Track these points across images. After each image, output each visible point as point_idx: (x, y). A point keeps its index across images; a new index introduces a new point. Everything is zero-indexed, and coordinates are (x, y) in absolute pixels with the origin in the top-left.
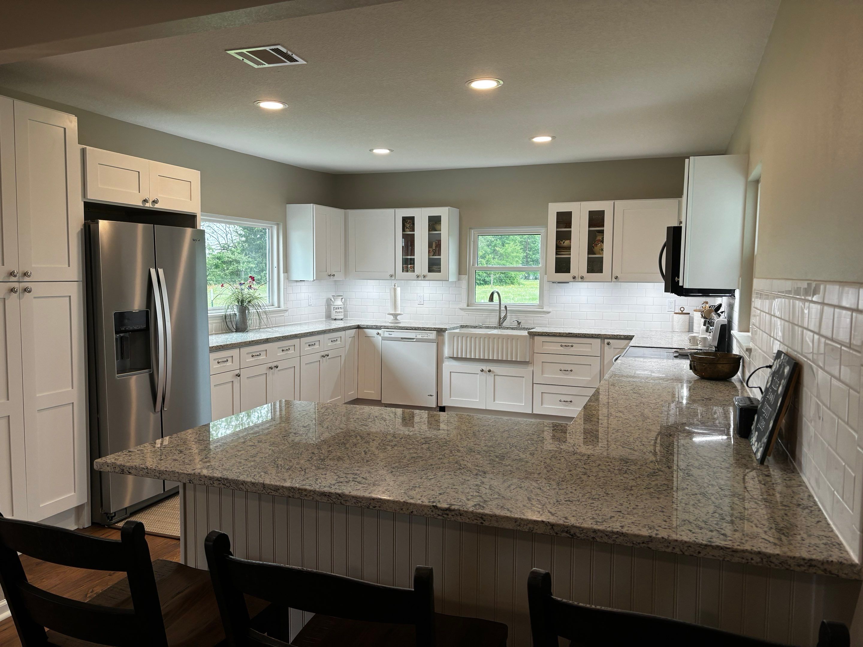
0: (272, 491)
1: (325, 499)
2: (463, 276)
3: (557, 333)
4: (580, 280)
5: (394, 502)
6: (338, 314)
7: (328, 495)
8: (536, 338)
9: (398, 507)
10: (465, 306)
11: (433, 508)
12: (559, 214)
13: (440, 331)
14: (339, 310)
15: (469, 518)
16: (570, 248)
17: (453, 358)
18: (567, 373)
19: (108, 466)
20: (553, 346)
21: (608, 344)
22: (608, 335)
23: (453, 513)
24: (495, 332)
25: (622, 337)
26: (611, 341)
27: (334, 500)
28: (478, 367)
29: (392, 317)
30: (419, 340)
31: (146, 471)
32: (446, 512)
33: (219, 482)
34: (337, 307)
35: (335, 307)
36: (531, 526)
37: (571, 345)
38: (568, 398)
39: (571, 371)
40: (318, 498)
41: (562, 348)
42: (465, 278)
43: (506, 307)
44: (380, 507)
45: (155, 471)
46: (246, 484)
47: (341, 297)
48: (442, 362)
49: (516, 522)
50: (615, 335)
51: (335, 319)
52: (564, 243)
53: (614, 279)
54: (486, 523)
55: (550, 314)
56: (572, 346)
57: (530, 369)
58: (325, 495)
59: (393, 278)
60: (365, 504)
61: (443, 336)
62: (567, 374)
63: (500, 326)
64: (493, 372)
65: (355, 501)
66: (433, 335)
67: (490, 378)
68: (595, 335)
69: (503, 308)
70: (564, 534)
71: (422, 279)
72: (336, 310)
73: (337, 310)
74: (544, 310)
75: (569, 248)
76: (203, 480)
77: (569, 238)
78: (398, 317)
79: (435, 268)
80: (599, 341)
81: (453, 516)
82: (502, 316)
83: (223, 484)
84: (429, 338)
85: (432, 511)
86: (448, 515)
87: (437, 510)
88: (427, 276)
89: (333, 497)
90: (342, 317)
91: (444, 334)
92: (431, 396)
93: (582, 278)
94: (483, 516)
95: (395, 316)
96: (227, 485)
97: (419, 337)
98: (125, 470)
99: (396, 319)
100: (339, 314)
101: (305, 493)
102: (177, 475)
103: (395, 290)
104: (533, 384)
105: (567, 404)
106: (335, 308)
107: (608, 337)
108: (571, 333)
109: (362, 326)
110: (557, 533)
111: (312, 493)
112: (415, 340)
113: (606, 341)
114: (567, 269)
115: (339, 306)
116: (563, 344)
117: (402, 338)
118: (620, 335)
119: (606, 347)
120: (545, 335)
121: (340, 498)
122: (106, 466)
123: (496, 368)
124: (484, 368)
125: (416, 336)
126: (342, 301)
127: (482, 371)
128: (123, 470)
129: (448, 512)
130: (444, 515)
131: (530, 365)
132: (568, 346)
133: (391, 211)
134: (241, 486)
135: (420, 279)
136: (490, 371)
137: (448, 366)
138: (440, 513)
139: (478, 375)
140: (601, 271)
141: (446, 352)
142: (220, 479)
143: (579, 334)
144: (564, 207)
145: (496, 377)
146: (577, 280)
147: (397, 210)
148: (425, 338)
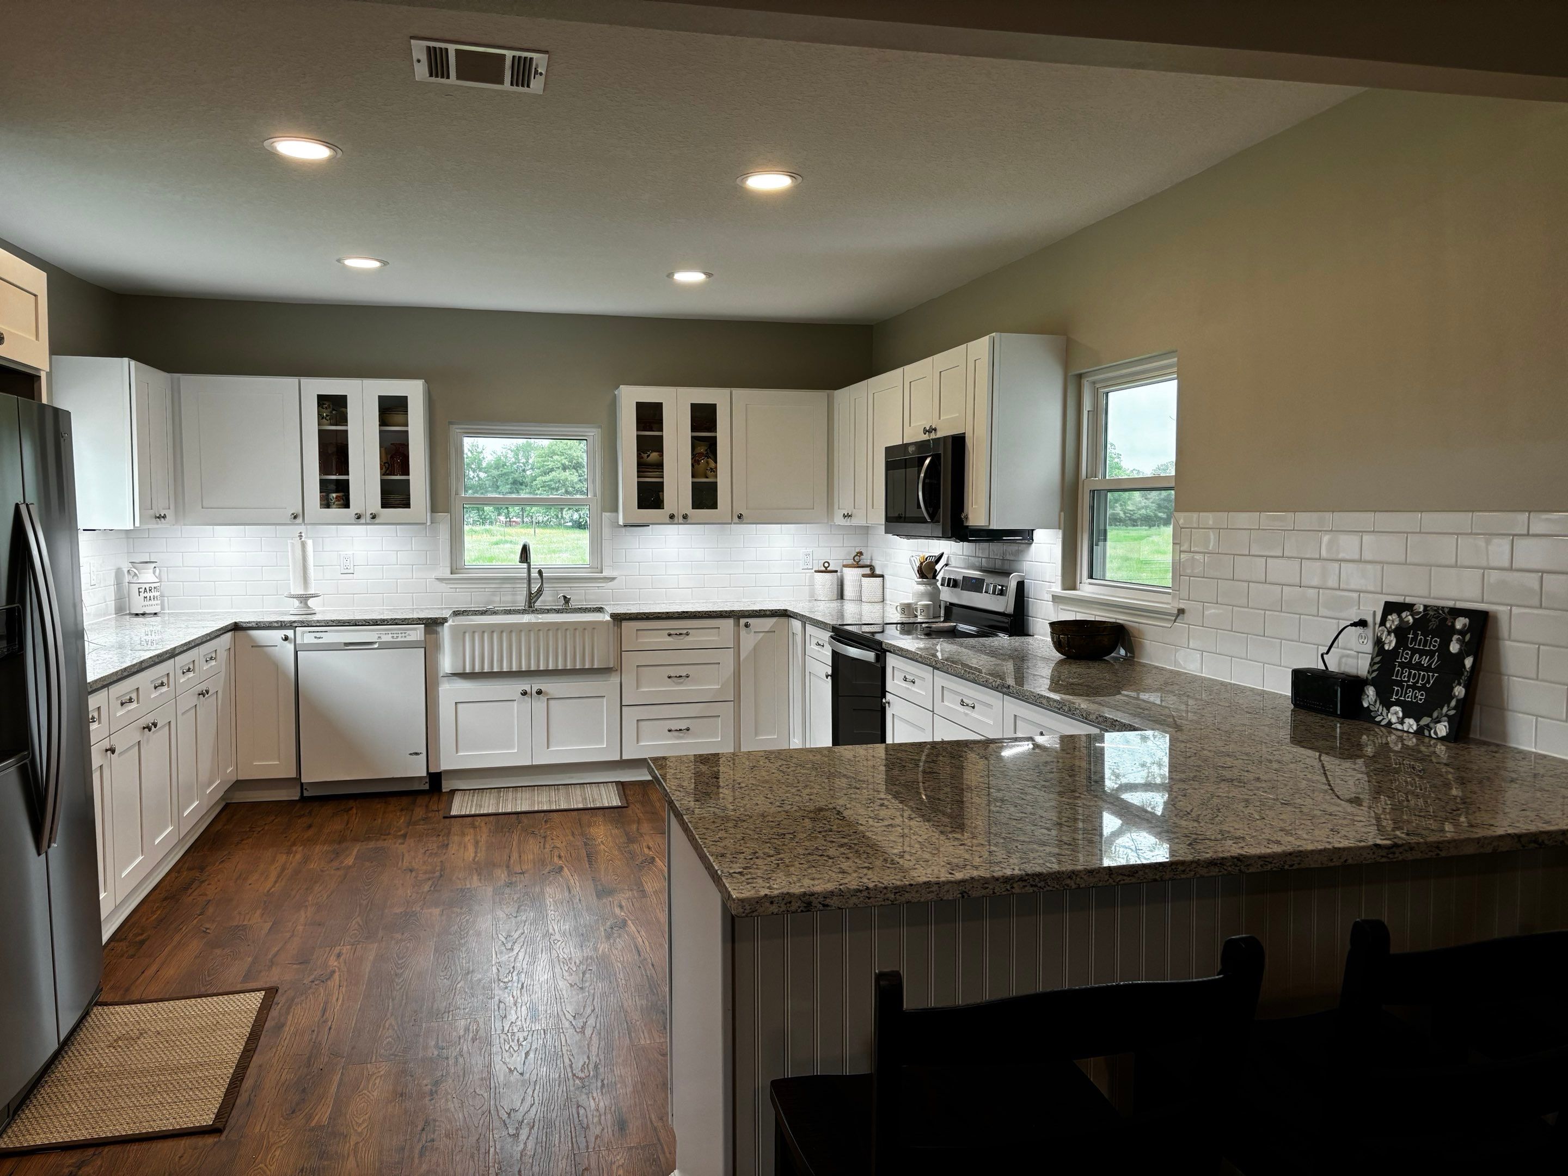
0: (1125, 878)
1: (1214, 871)
2: (440, 515)
3: (663, 613)
4: (681, 520)
5: (1320, 852)
6: (150, 603)
7: (1220, 864)
8: (624, 624)
9: (1326, 859)
10: (446, 573)
11: (1375, 848)
12: (640, 406)
13: (432, 624)
14: (152, 594)
15: (1422, 852)
16: (662, 465)
17: (463, 675)
18: (681, 680)
19: (772, 903)
20: (656, 637)
21: (747, 625)
22: (747, 611)
23: (1401, 850)
24: (526, 618)
25: (768, 613)
26: (750, 621)
27: (1230, 869)
28: (517, 686)
29: (296, 603)
30: (384, 646)
31: (865, 894)
32: (1391, 850)
33: (1024, 884)
34: (147, 586)
35: (144, 586)
36: (1495, 844)
37: (685, 632)
38: (683, 725)
39: (688, 676)
40: (1203, 872)
41: (670, 639)
42: (443, 517)
43: (540, 572)
44: (1299, 864)
45: (885, 891)
46: (1076, 876)
47: (154, 565)
48: (437, 684)
49: (1478, 843)
50: (756, 611)
51: (143, 614)
52: (648, 456)
53: (736, 519)
54: (1443, 854)
55: (616, 581)
56: (687, 634)
57: (614, 679)
58: (1216, 864)
59: (299, 520)
60: (1277, 865)
61: (437, 633)
62: (681, 683)
63: (530, 607)
64: (547, 694)
65: (1262, 863)
66: (418, 633)
67: (540, 705)
68: (726, 612)
69: (534, 574)
70: (1533, 845)
71: (368, 521)
72: (146, 595)
73: (148, 595)
74: (605, 574)
75: (659, 466)
76: (991, 887)
77: (660, 450)
78: (311, 602)
79: (394, 498)
80: (730, 622)
81: (1401, 853)
82: (534, 590)
83: (1032, 886)
84: (408, 639)
85: (1374, 853)
86: (1394, 853)
87: (1380, 850)
88: (379, 515)
89: (1228, 864)
90: (157, 609)
91: (439, 629)
92: (417, 754)
93: (685, 517)
94: (1440, 845)
95: (304, 599)
96: (1039, 885)
97: (387, 638)
98: (815, 902)
99: (306, 604)
100: (152, 602)
101: (1181, 868)
102: (935, 888)
103: (303, 545)
104: (621, 706)
105: (681, 735)
106: (142, 590)
107: (747, 614)
108: (687, 612)
109: (244, 625)
110: (1523, 846)
111: (1194, 865)
112: (376, 646)
113: (743, 621)
114: (657, 503)
115: (153, 585)
116: (672, 632)
117: (346, 644)
118: (764, 610)
119: (743, 632)
120: (642, 619)
121: (1239, 863)
122: (767, 904)
123: (551, 686)
124: (527, 688)
125: (379, 637)
126: (154, 573)
127: (524, 693)
128: (809, 904)
129: (1394, 849)
130: (1390, 856)
131: (613, 674)
132: (681, 634)
133: (288, 384)
134: (1068, 881)
135: (362, 521)
136: (539, 692)
137: (449, 691)
138: (1384, 853)
139: (515, 703)
140: (714, 506)
141: (447, 663)
142: (1027, 878)
143: (699, 612)
144: (650, 394)
145: (551, 702)
146: (676, 521)
147: (304, 381)
148: (399, 639)
